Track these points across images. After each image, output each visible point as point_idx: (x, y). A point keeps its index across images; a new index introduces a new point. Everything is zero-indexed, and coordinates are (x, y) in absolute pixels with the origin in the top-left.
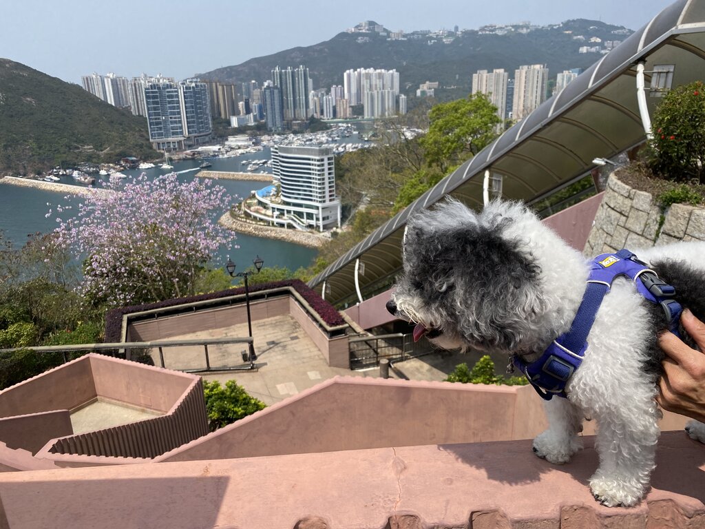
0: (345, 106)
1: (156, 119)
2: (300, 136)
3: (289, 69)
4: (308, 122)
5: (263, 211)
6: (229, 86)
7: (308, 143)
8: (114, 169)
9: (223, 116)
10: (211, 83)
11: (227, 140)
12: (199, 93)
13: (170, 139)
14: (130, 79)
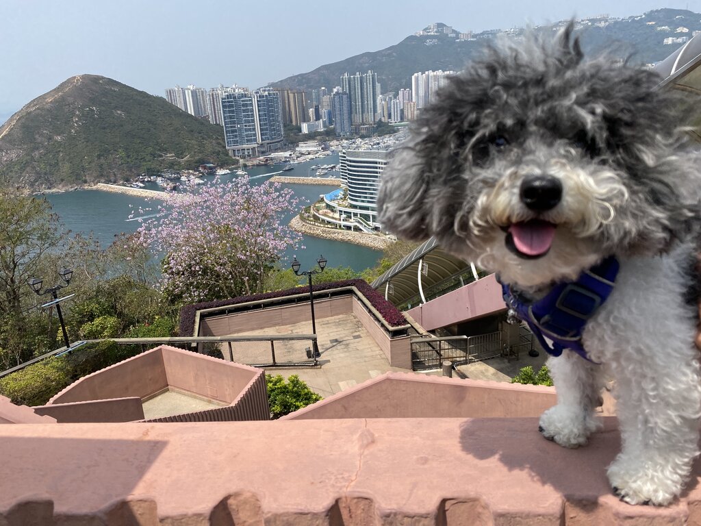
0: (412, 109)
1: (231, 127)
2: (367, 140)
3: (358, 75)
4: (375, 126)
5: (331, 214)
6: (300, 93)
7: (375, 147)
8: (194, 175)
9: (294, 123)
10: (283, 90)
11: (298, 146)
12: (271, 101)
13: (245, 146)
14: (208, 90)
